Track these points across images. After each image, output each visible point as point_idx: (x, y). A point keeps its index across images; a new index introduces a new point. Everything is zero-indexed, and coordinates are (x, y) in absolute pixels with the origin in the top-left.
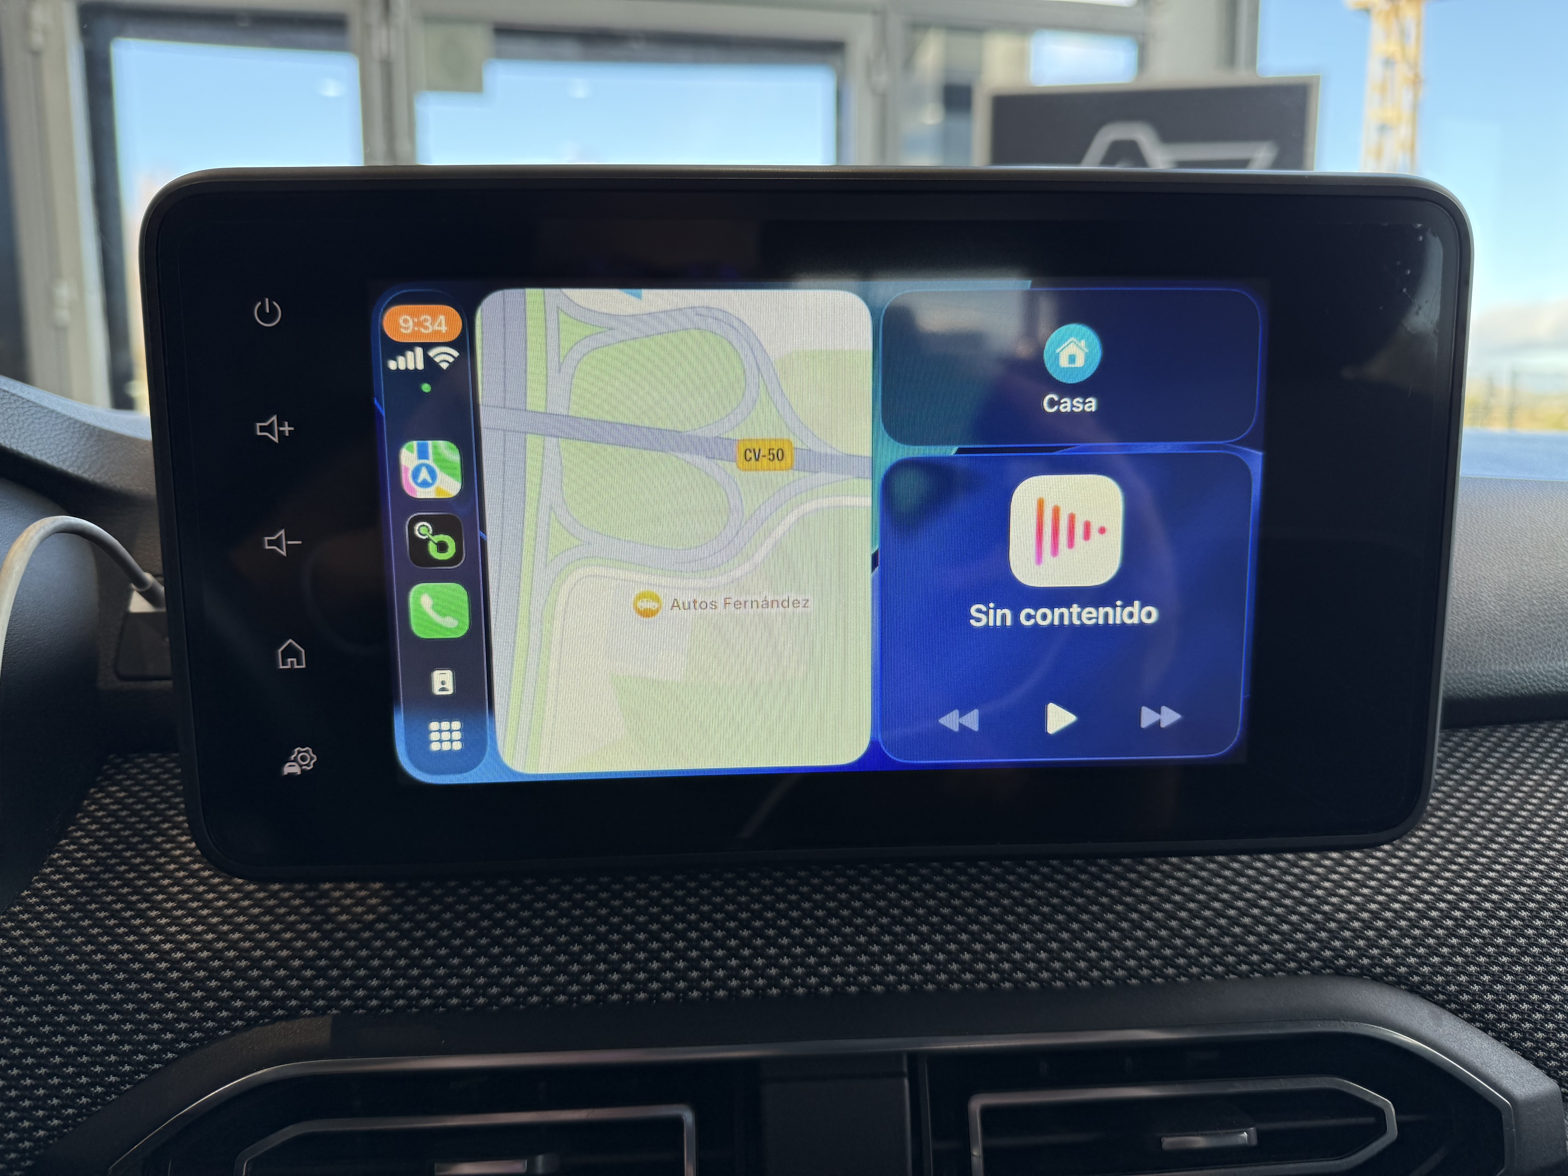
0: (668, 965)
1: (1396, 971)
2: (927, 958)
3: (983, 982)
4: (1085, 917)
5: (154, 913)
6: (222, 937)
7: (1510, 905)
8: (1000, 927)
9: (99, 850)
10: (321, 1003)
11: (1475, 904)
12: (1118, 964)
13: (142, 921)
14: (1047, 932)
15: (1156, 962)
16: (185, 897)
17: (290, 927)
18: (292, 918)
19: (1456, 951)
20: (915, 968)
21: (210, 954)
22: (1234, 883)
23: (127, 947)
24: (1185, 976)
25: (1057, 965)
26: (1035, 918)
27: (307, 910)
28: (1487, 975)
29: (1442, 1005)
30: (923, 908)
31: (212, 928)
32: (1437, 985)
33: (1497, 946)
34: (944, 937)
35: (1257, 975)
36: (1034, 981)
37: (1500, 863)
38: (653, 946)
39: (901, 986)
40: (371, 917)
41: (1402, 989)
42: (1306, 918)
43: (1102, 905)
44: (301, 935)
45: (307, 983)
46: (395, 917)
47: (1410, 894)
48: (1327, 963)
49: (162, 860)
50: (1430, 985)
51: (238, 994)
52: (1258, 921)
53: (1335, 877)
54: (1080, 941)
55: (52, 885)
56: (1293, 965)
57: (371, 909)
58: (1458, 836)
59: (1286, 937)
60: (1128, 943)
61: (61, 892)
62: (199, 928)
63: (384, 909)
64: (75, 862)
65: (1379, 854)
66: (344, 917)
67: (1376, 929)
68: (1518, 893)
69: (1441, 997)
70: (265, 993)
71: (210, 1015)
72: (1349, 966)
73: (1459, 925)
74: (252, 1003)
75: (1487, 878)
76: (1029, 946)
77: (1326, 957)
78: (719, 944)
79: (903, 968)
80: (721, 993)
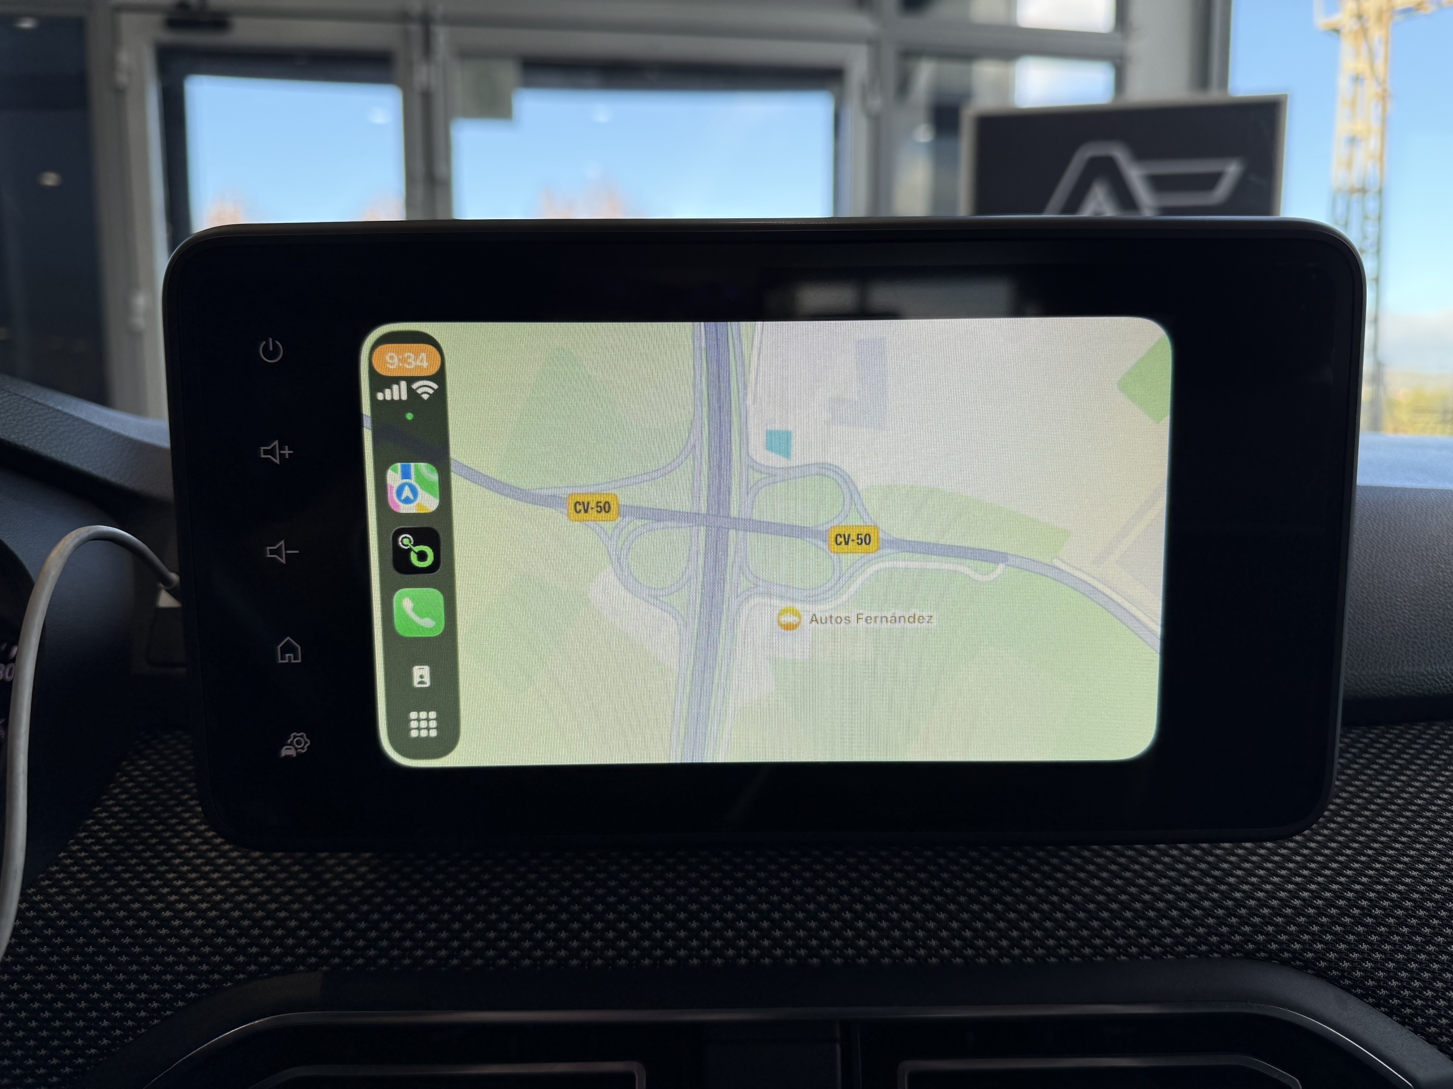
0: (623, 935)
1: (1304, 956)
2: (860, 934)
3: (912, 957)
4: (1008, 899)
5: (171, 876)
6: (229, 898)
7: (1416, 896)
8: (928, 907)
9: (126, 818)
10: (313, 960)
11: (1382, 894)
12: (1038, 943)
13: (161, 882)
14: (973, 912)
15: (1074, 942)
16: (199, 861)
17: (289, 891)
18: (291, 883)
19: (1362, 938)
20: (848, 943)
21: (218, 913)
22: (1151, 869)
23: (146, 906)
24: (1101, 956)
25: (981, 943)
26: (962, 899)
27: (305, 876)
28: (1392, 962)
29: (1347, 989)
30: (858, 888)
31: (221, 890)
32: (1343, 971)
33: (1402, 935)
34: (876, 915)
35: (1169, 956)
36: (959, 957)
37: (1407, 856)
38: (610, 917)
39: (836, 959)
40: (360, 883)
41: (1309, 973)
42: (1217, 904)
43: (1025, 888)
44: (299, 898)
45: (302, 942)
46: (381, 884)
47: (1318, 884)
48: (1237, 947)
49: (181, 828)
50: (1336, 971)
51: (241, 950)
52: (1171, 906)
53: (1247, 865)
54: (1003, 921)
55: (85, 848)
56: (1204, 948)
57: (361, 877)
58: (1369, 828)
59: (1199, 922)
60: (1048, 924)
61: (92, 855)
62: (210, 890)
63: (371, 877)
64: (106, 828)
65: (1291, 845)
66: (336, 883)
67: (1285, 916)
68: (1424, 884)
69: (1347, 982)
70: (265, 951)
71: (216, 968)
72: (1258, 950)
73: (1366, 914)
74: (253, 959)
75: (1394, 869)
76: (955, 925)
77: (1236, 941)
78: (670, 916)
79: (838, 943)
80: (671, 962)
